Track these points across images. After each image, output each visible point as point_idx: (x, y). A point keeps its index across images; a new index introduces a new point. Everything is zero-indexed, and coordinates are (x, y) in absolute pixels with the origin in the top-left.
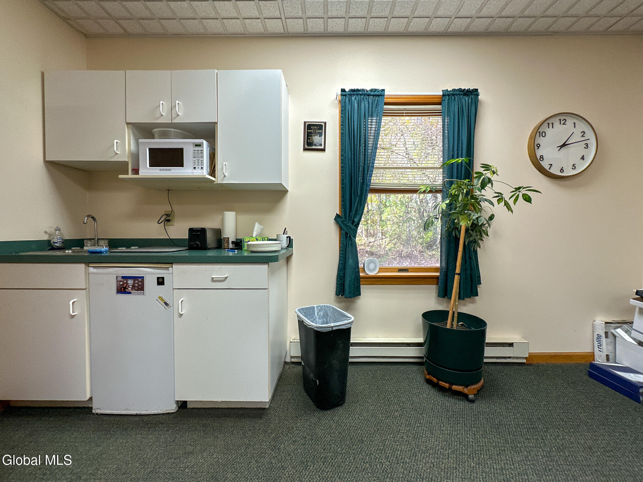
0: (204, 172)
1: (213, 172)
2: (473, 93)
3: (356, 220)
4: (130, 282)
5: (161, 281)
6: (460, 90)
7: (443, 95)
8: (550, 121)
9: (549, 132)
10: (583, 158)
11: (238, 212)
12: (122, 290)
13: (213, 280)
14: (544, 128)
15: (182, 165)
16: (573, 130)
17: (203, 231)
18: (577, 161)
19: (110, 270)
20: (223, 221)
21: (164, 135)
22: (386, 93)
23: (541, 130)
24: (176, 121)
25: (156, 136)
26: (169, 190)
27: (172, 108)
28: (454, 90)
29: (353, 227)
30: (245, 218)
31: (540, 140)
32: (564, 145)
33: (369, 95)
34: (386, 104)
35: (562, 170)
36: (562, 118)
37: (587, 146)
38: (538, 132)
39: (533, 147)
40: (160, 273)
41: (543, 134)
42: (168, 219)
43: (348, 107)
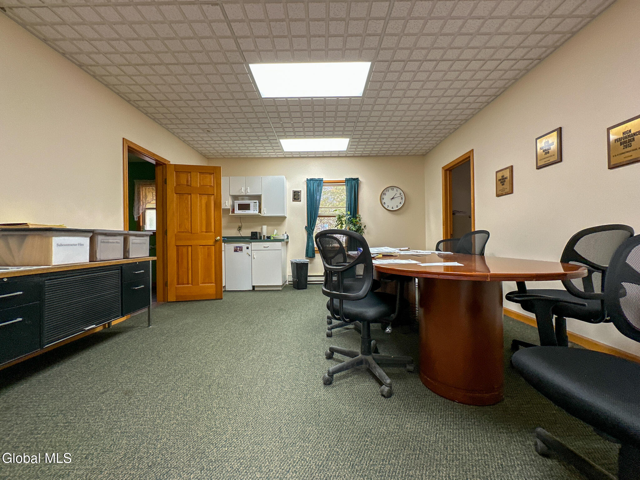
0: (257, 212)
1: (260, 212)
2: (357, 180)
3: (313, 228)
4: (238, 248)
5: (248, 248)
6: (352, 178)
7: (346, 180)
8: (387, 189)
9: (387, 193)
10: (400, 203)
11: (268, 225)
12: (236, 251)
13: (264, 247)
14: (385, 192)
15: (249, 210)
16: (396, 192)
17: (256, 233)
18: (398, 204)
19: (232, 245)
20: (262, 229)
21: (243, 199)
22: (324, 180)
23: (384, 193)
24: (248, 194)
25: (240, 199)
26: (240, 218)
27: (246, 189)
28: (349, 178)
29: (311, 231)
30: (270, 228)
31: (384, 197)
32: (393, 198)
33: (317, 181)
34: (324, 183)
35: (392, 208)
36: (392, 188)
37: (402, 198)
38: (383, 193)
39: (381, 199)
40: (248, 245)
41: (385, 194)
42: (240, 229)
43: (309, 185)
